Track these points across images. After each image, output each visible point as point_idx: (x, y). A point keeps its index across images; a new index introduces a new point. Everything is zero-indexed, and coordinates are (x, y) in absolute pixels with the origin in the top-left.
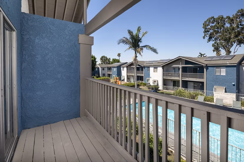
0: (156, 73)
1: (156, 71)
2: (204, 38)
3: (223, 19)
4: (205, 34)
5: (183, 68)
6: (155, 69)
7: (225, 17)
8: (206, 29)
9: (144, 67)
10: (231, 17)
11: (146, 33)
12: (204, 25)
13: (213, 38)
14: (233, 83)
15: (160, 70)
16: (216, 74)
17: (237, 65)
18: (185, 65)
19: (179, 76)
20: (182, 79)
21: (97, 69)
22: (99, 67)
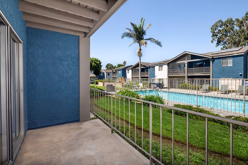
0: (161, 71)
1: (162, 70)
2: (212, 42)
3: (232, 22)
4: (214, 38)
5: (189, 63)
6: (160, 68)
7: (234, 20)
8: (214, 33)
9: (150, 67)
10: (241, 19)
11: (150, 25)
12: (211, 29)
13: (221, 42)
14: (241, 74)
15: (165, 67)
16: (223, 66)
17: (244, 54)
18: (191, 60)
19: (185, 72)
20: (188, 75)
21: (102, 74)
22: (104, 72)
